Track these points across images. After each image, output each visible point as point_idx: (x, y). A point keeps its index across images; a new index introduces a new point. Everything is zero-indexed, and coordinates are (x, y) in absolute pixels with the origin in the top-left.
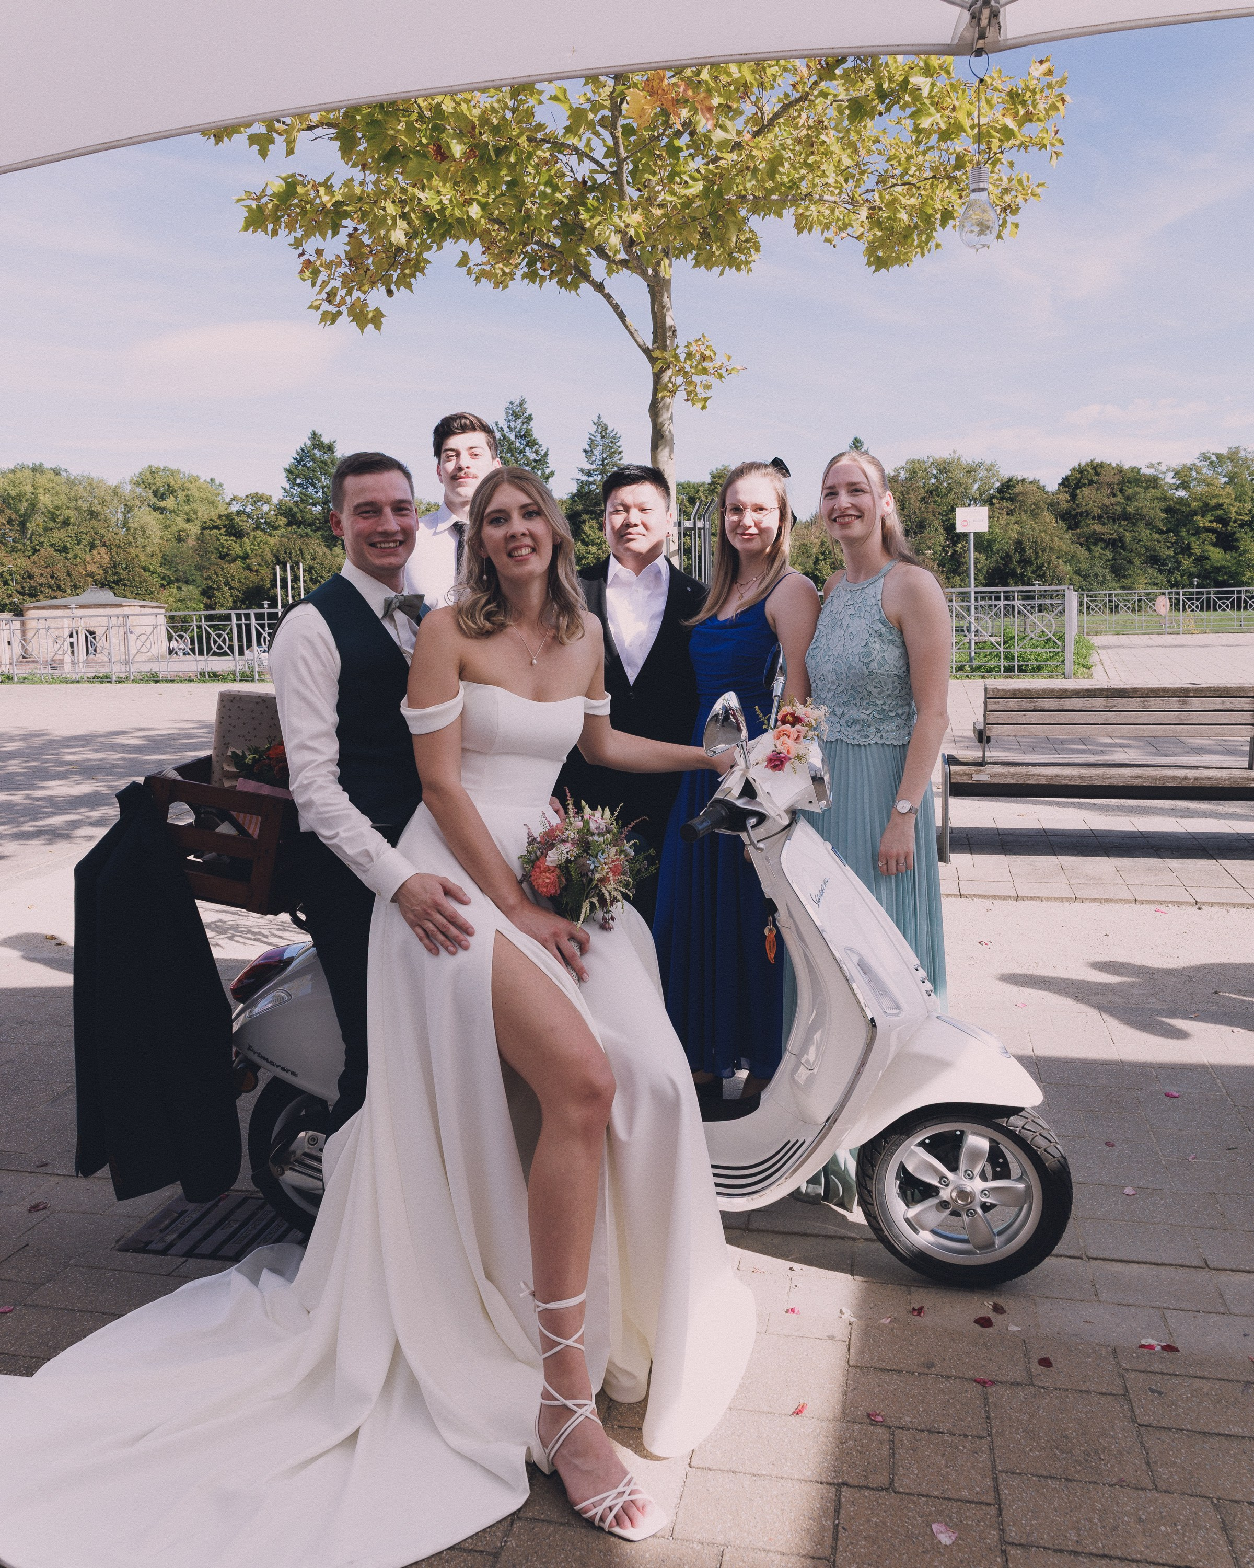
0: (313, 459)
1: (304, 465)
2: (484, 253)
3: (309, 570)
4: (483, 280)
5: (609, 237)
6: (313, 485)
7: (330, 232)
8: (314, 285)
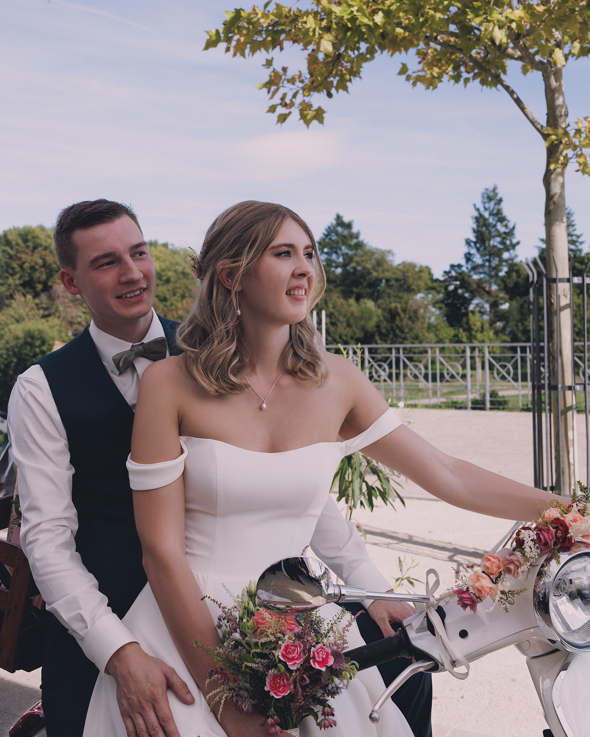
0: (337, 234)
1: (330, 239)
2: (420, 63)
3: (330, 315)
4: (419, 84)
5: (493, 30)
6: (336, 253)
7: (271, 47)
8: (269, 92)
